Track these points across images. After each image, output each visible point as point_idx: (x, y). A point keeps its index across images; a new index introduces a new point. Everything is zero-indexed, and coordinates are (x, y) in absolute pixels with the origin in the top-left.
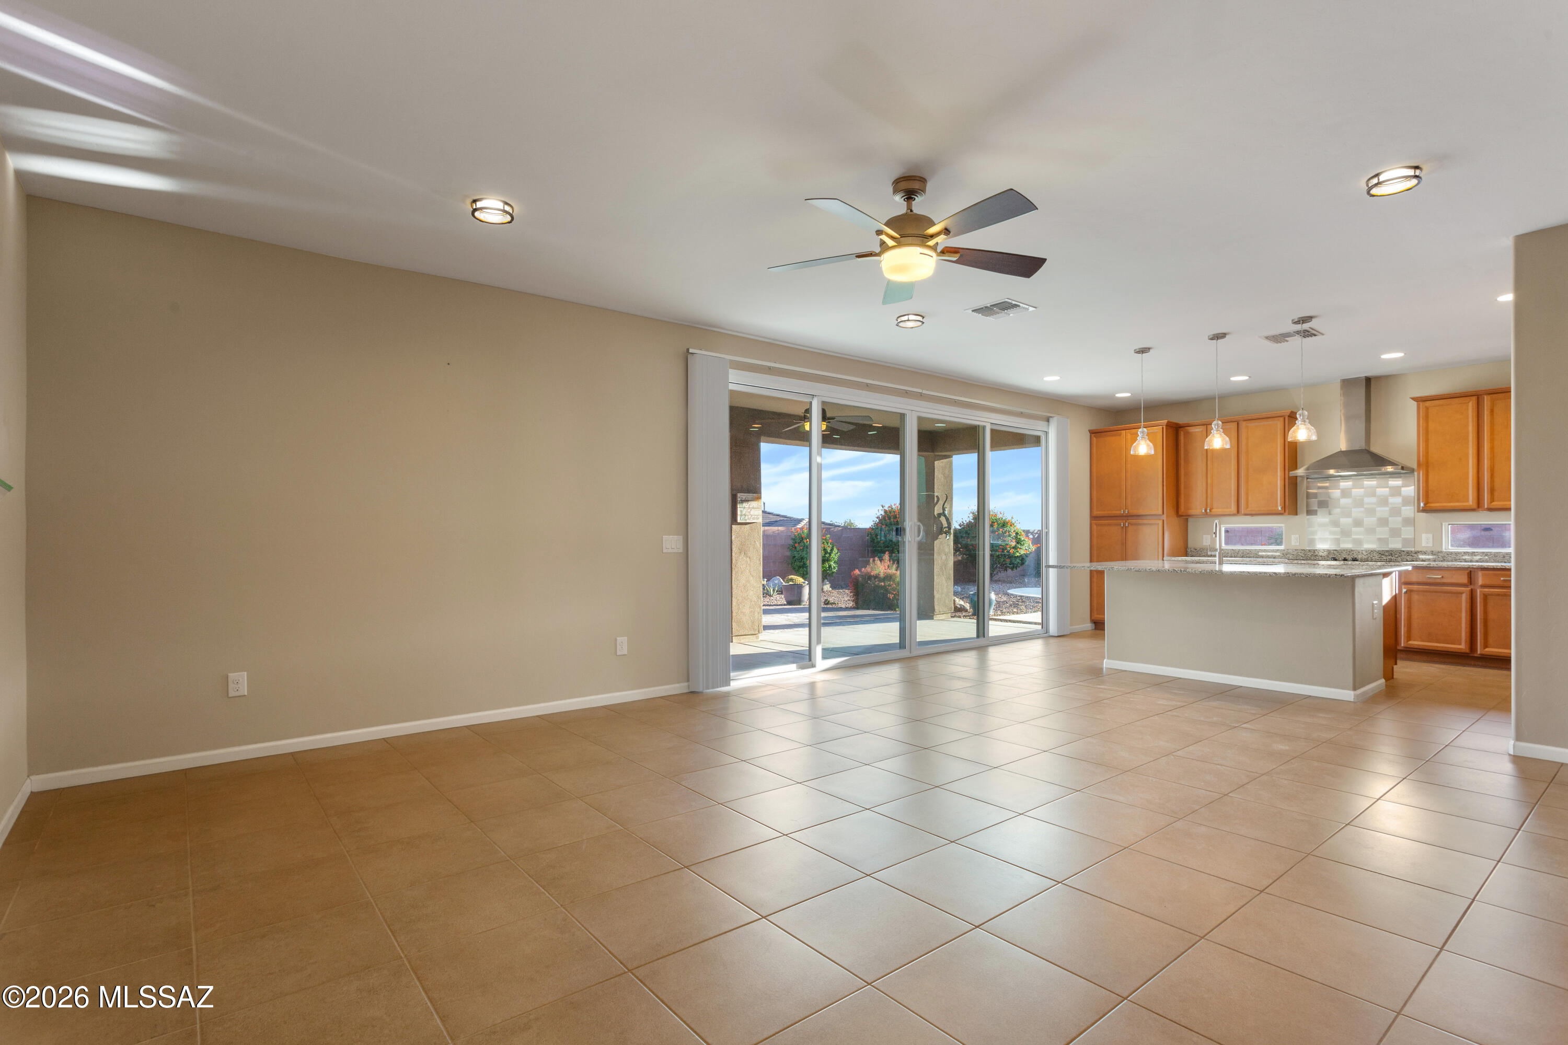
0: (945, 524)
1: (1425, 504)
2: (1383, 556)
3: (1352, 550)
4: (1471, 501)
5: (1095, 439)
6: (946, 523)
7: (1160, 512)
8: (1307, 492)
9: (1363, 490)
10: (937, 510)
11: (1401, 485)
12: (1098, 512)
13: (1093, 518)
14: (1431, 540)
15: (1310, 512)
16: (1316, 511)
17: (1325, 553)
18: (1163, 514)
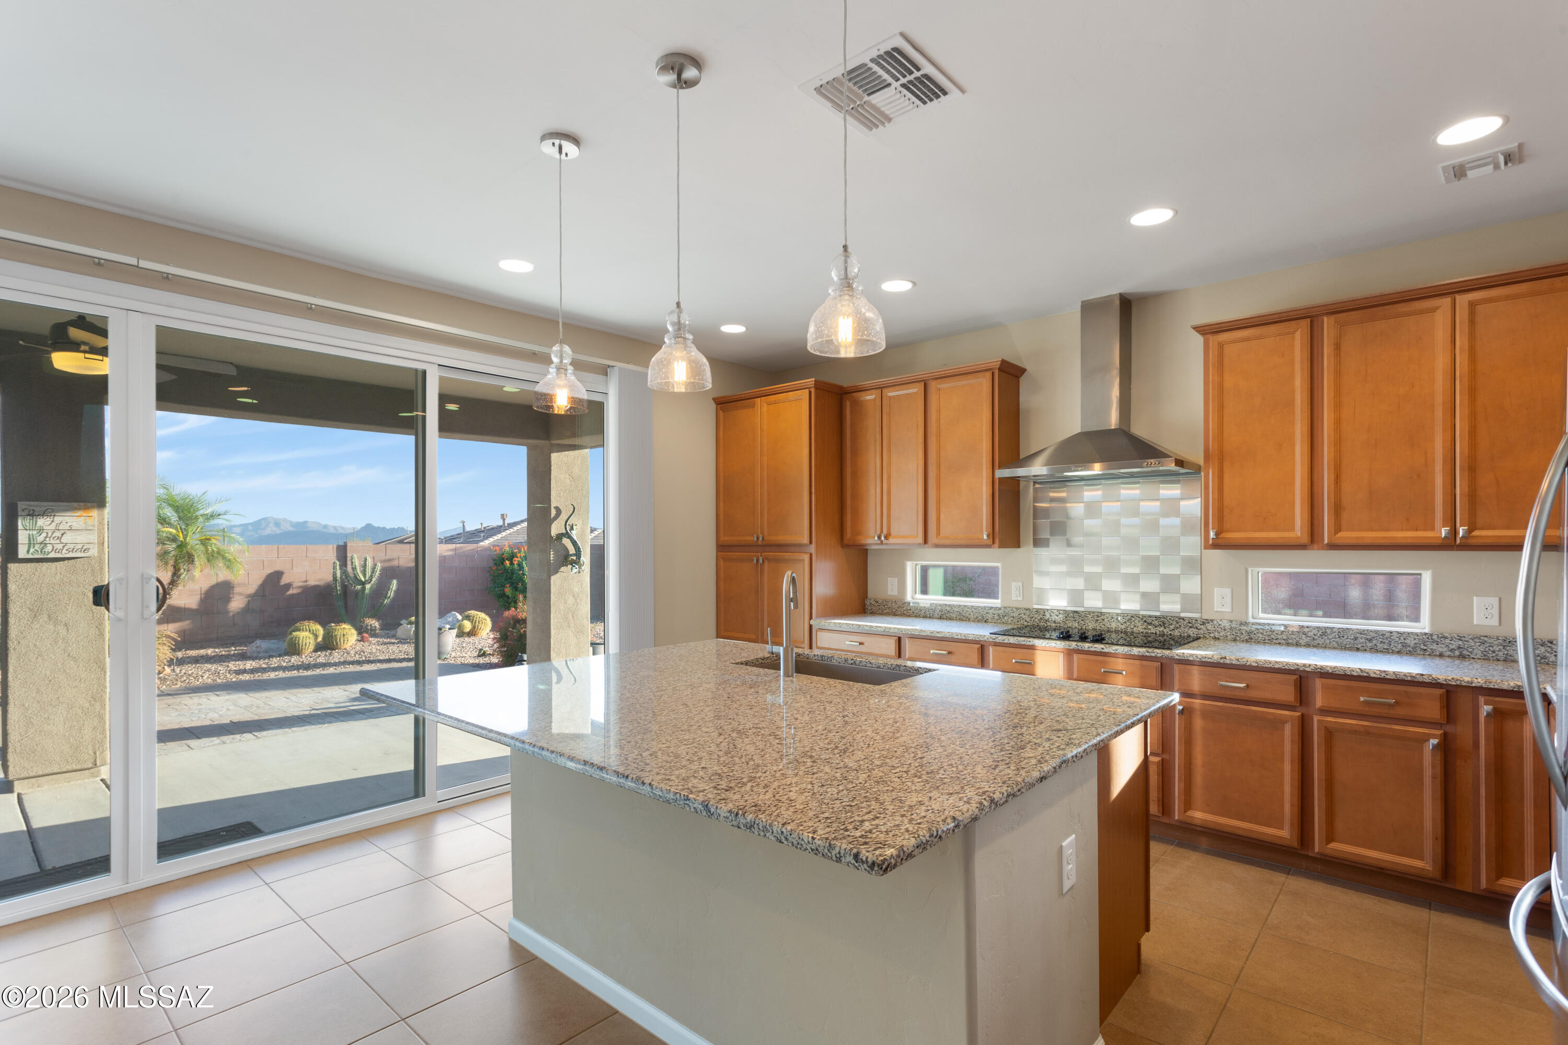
0: (572, 550)
1: (1217, 534)
2: (1149, 627)
3: (1101, 613)
4: (1299, 530)
5: (721, 412)
6: (573, 548)
7: (806, 540)
8: (1035, 507)
9: (1119, 503)
10: (556, 528)
11: (1179, 496)
12: (726, 538)
13: (722, 547)
14: (1228, 600)
15: (1037, 543)
16: (1048, 539)
17: (1061, 616)
18: (811, 542)
